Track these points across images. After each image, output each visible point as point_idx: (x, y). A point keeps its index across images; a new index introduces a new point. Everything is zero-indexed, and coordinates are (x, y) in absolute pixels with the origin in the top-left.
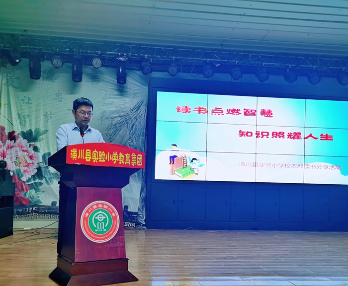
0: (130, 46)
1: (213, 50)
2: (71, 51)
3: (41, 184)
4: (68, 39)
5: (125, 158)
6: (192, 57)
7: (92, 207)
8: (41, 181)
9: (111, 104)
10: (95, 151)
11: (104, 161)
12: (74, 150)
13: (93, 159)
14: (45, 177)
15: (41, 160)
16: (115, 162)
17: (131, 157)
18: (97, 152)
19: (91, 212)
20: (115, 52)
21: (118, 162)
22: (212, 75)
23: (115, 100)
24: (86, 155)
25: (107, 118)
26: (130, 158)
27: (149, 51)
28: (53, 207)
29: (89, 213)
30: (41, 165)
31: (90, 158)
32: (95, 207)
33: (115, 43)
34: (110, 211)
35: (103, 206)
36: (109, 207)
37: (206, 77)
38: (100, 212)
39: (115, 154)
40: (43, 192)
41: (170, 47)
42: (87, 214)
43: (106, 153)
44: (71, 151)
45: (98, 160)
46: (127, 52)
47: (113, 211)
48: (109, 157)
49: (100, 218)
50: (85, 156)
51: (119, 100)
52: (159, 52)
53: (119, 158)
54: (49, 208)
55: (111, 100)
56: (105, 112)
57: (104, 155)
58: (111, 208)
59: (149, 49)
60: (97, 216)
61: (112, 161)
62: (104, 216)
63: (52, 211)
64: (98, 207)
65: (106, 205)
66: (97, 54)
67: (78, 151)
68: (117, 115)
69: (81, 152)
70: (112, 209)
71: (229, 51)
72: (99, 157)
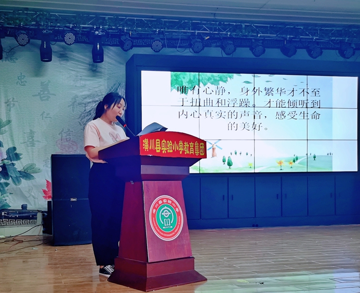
0: (107, 17)
1: (201, 20)
2: (38, 24)
3: (7, 184)
4: (33, 10)
5: (189, 148)
6: (178, 28)
7: (158, 202)
8: (7, 181)
9: (84, 86)
10: (164, 141)
11: (171, 151)
12: (145, 140)
13: (162, 149)
14: (11, 177)
15: (5, 157)
16: (181, 153)
17: (194, 145)
18: (165, 141)
19: (158, 207)
20: (89, 25)
21: (184, 152)
22: (201, 50)
23: (88, 83)
24: (157, 145)
25: (80, 104)
26: (194, 147)
27: (129, 23)
28: (24, 211)
29: (156, 209)
30: (6, 161)
31: (160, 148)
32: (160, 202)
33: (89, 13)
34: (174, 207)
35: (167, 201)
36: (173, 202)
37: (195, 52)
38: (166, 208)
39: (181, 143)
40: (10, 194)
41: (152, 17)
42: (154, 210)
43: (173, 143)
44: (144, 141)
45: (167, 151)
46: (103, 24)
47: (177, 207)
48: (176, 147)
49: (166, 214)
50: (155, 147)
51: (92, 82)
52: (141, 23)
53: (184, 147)
54: (20, 212)
55: (83, 82)
56: (76, 96)
57: (171, 145)
58: (174, 203)
59: (129, 20)
60: (163, 212)
61: (178, 151)
62: (170, 212)
63: (24, 215)
64: (163, 203)
65: (170, 200)
66: (69, 27)
67: (149, 141)
68: (91, 100)
69: (152, 141)
70: (176, 204)
71: (220, 21)
72: (167, 147)
